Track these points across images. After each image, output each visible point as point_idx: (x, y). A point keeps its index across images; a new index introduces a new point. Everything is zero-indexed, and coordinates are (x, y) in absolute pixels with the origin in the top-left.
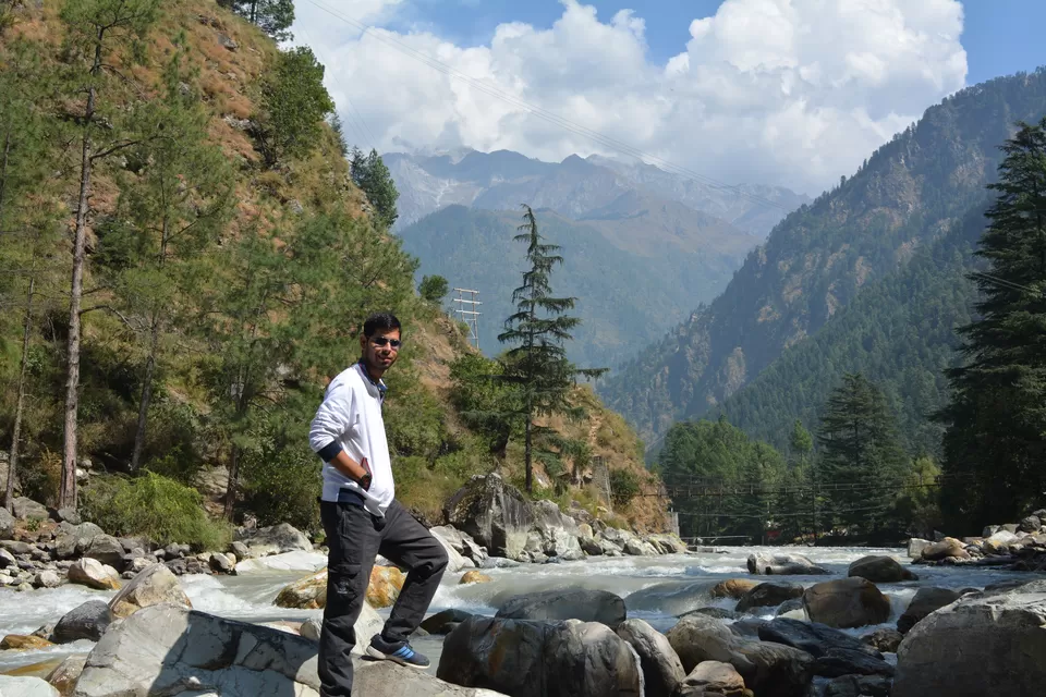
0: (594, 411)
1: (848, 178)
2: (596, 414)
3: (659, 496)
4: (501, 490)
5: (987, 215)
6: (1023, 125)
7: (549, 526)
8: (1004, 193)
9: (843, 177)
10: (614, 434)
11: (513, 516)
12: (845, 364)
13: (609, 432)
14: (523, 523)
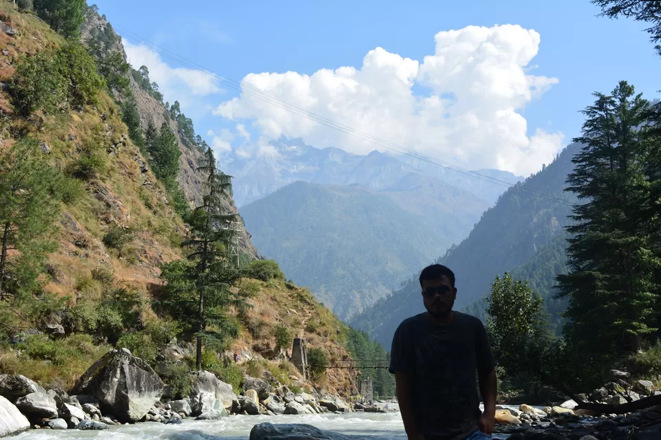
0: (308, 307)
1: (547, 165)
2: (309, 309)
3: (351, 369)
4: (127, 362)
5: (574, 161)
6: (599, 95)
7: (201, 391)
8: (586, 145)
9: (544, 165)
10: (320, 323)
11: (138, 383)
12: (543, 283)
13: (316, 322)
14: (150, 390)
